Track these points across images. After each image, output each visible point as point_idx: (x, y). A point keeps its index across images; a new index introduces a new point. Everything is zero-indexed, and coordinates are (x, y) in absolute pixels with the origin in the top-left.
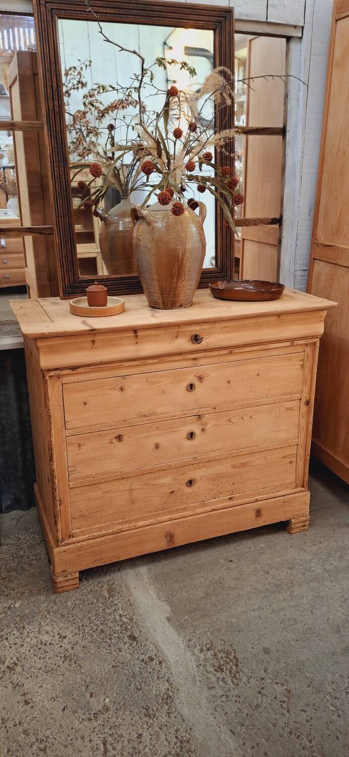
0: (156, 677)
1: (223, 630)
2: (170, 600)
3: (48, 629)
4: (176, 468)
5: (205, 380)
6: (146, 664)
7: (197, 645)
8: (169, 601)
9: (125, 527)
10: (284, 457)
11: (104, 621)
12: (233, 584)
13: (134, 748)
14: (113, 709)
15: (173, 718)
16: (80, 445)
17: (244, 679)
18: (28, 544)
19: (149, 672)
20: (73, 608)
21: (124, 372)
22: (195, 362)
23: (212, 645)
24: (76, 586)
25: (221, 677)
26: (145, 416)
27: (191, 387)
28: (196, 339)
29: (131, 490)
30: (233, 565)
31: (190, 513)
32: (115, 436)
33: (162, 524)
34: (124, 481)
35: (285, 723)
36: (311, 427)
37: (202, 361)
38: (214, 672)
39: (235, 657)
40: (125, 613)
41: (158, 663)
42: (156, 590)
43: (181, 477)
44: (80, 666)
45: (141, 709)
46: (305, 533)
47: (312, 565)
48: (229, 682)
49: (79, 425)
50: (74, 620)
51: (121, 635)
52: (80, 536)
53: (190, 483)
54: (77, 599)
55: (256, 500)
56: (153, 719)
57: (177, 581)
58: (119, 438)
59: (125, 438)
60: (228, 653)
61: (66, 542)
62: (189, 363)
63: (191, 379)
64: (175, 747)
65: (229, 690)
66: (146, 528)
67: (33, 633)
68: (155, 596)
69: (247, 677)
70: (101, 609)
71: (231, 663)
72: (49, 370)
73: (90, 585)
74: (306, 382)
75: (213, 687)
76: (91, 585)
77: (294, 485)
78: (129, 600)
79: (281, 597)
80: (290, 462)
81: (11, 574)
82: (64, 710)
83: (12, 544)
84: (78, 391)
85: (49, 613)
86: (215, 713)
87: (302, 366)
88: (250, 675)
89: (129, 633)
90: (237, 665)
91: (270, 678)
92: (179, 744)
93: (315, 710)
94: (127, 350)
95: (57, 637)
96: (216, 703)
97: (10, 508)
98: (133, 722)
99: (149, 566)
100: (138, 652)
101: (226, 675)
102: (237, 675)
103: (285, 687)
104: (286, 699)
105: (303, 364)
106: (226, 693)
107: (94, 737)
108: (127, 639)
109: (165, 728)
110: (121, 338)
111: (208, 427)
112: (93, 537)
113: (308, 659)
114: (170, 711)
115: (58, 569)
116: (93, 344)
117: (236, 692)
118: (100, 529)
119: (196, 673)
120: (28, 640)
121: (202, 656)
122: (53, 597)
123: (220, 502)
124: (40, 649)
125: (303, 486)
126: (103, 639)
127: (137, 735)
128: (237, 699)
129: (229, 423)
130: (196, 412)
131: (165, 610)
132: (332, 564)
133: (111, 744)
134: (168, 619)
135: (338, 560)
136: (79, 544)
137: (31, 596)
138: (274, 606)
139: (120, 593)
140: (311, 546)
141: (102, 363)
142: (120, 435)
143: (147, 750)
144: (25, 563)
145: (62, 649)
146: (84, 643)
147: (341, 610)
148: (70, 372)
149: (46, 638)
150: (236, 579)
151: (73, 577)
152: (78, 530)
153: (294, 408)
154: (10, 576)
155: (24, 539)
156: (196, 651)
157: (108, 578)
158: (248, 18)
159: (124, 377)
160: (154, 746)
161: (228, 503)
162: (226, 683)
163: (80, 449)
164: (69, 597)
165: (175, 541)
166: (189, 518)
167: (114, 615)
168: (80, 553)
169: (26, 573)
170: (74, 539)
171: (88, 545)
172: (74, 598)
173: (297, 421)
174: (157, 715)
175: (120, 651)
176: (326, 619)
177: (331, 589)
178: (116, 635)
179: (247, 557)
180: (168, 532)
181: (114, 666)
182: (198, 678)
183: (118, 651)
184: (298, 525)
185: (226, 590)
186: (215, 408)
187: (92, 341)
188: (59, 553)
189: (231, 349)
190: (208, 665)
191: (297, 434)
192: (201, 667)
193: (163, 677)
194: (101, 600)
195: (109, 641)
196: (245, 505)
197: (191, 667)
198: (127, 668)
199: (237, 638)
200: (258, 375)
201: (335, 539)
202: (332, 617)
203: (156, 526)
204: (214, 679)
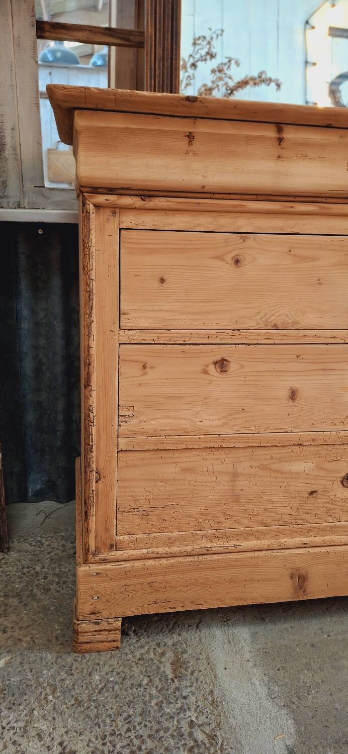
2: (294, 707)
3: (44, 726)
4: (326, 444)
9: (217, 545)
11: (157, 731)
16: (144, 367)
18: (53, 554)
20: (102, 689)
24: (115, 644)
26: (275, 327)
29: (235, 475)
31: (343, 538)
32: (215, 358)
33: (288, 552)
34: (221, 454)
40: (202, 719)
42: (266, 679)
43: (332, 466)
49: (148, 325)
50: (97, 716)
52: (130, 548)
54: (112, 671)
57: (308, 667)
58: (222, 364)
59: (233, 367)
61: (103, 556)
66: (257, 554)
67: (12, 732)
68: (263, 691)
70: (154, 702)
72: (96, 191)
73: (142, 647)
76: (144, 646)
78: (212, 692)
81: (10, 600)
83: (26, 551)
84: (150, 251)
85: (54, 691)
94: (259, 169)
97: (40, 496)
99: (254, 628)
112: (155, 555)
115: (84, 607)
116: (190, 143)
118: (169, 542)
122: (70, 659)
131: (285, 727)
134: (291, 752)
136: (127, 565)
137: (31, 649)
139: (195, 674)
142: (223, 360)
144: (37, 586)
148: (138, 202)
151: (111, 627)
152: (127, 537)
154: (6, 605)
155: (49, 545)
159: (245, 234)
163: (145, 374)
164: (99, 664)
165: (308, 590)
166: (339, 549)
167: (178, 721)
168: (127, 582)
169: (35, 604)
170: (119, 554)
171: (144, 569)
172: (107, 669)
180: (298, 569)
187: (188, 136)
188: (88, 575)
194: (157, 682)
203: (275, 552)
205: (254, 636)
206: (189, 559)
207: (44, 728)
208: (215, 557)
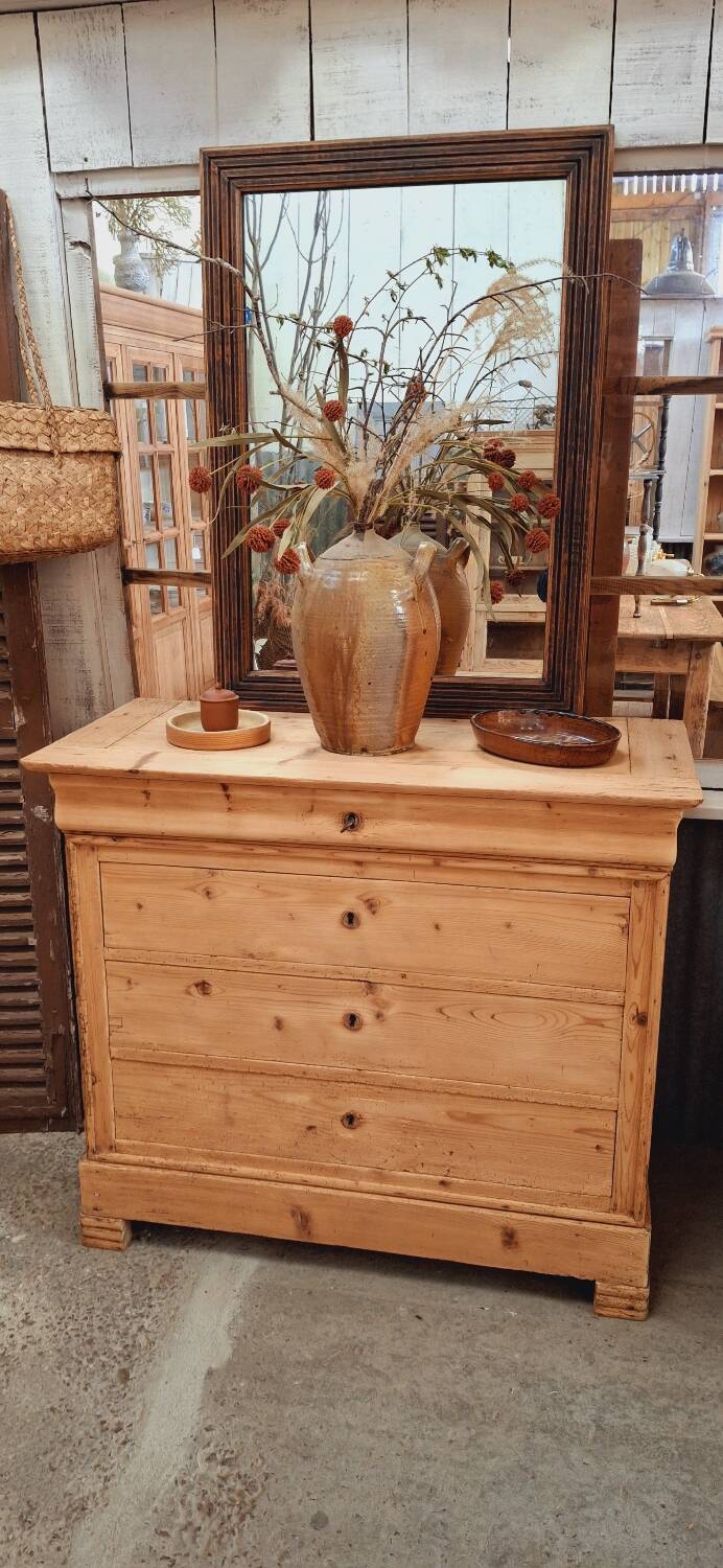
0: (95, 1462)
1: (281, 1441)
2: (244, 1341)
3: (21, 1298)
4: (318, 1079)
5: (381, 910)
6: (102, 1431)
7: (212, 1445)
8: (239, 1342)
9: (213, 1165)
10: (580, 1131)
11: (109, 1326)
12: (381, 1362)
15: (52, 1549)
16: (129, 982)
17: (230, 1552)
19: (94, 1447)
20: (86, 1281)
21: (211, 861)
22: (358, 869)
23: (237, 1458)
24: (118, 1245)
25: (198, 1523)
26: (252, 956)
27: (351, 919)
28: (351, 821)
29: (227, 1098)
30: (418, 1327)
31: (348, 1183)
32: (197, 981)
33: (286, 1186)
34: (213, 1075)
36: (651, 1078)
37: (378, 872)
38: (194, 1508)
40: (153, 1327)
41: (120, 1441)
42: (238, 1311)
43: (329, 1102)
44: (8, 1381)
45: (24, 1504)
46: (633, 1325)
47: (581, 1399)
48: (203, 1540)
49: (128, 944)
50: (67, 1302)
51: (112, 1362)
52: (128, 1152)
53: (351, 1120)
54: (104, 1269)
55: (506, 1207)
56: (23, 1531)
57: (287, 1312)
58: (203, 986)
59: (214, 990)
60: (250, 1487)
61: (101, 1155)
62: (350, 869)
63: (350, 902)
65: (187, 1555)
66: (253, 1182)
68: (226, 1319)
69: (240, 1550)
70: (121, 1303)
71: (236, 1509)
72: (74, 833)
74: (636, 969)
75: (165, 1534)
76: (148, 1254)
77: (607, 1204)
78: (178, 1308)
79: (450, 1433)
80: (598, 1147)
84: (129, 881)
85: (46, 1273)
87: (625, 930)
88: (249, 1548)
89: (125, 1365)
94: (211, 821)
95: (22, 1316)
100: (109, 1406)
101: (208, 1527)
102: (226, 1536)
105: (628, 926)
106: (178, 1559)
108: (113, 1375)
110: (200, 797)
111: (390, 1012)
112: (151, 1164)
114: (61, 1533)
115: (85, 1200)
116: (148, 798)
118: (166, 1154)
119: (162, 1492)
121: (202, 1468)
122: (75, 1249)
123: (421, 1183)
125: (632, 1214)
126: (79, 1354)
129: (441, 1016)
130: (361, 972)
131: (222, 1351)
132: (625, 1416)
134: (210, 1373)
135: (652, 1415)
136: (124, 1168)
137: (47, 1232)
138: (419, 1443)
139: (175, 1289)
140: (616, 1358)
141: (162, 837)
142: (204, 983)
145: (10, 1340)
146: (46, 1346)
147: (551, 1522)
148: (111, 842)
150: (395, 1357)
151: (113, 1226)
152: (125, 1141)
153: (606, 1024)
156: (201, 1455)
157: (183, 1253)
158: (656, 143)
159: (212, 871)
161: (437, 1192)
162: (194, 1539)
163: (130, 989)
164: (95, 1260)
165: (314, 1232)
166: (343, 1193)
167: (131, 1324)
168: (125, 1185)
170: (115, 1156)
171: (139, 1175)
172: (100, 1265)
173: (615, 1055)
174: (35, 1528)
175: (86, 1389)
176: (499, 1523)
177: (570, 1466)
178: (103, 1358)
179: (458, 1324)
180: (299, 1207)
181: (52, 1409)
182: (156, 1504)
183: (82, 1386)
184: (613, 1301)
185: (358, 1370)
186: (404, 976)
187: (145, 792)
188: (89, 1171)
189: (438, 857)
190: (195, 1491)
191: (615, 1085)
192: (180, 1488)
193: (105, 1470)
194: (137, 1288)
195: (85, 1362)
196: (475, 1210)
197: (164, 1477)
198: (68, 1422)
199: (289, 1469)
200: (509, 926)
201: (690, 1366)
202: (514, 1526)
203: (273, 1184)
204: (181, 1520)
205: (260, 1270)
206: (185, 1174)
208: (210, 1177)
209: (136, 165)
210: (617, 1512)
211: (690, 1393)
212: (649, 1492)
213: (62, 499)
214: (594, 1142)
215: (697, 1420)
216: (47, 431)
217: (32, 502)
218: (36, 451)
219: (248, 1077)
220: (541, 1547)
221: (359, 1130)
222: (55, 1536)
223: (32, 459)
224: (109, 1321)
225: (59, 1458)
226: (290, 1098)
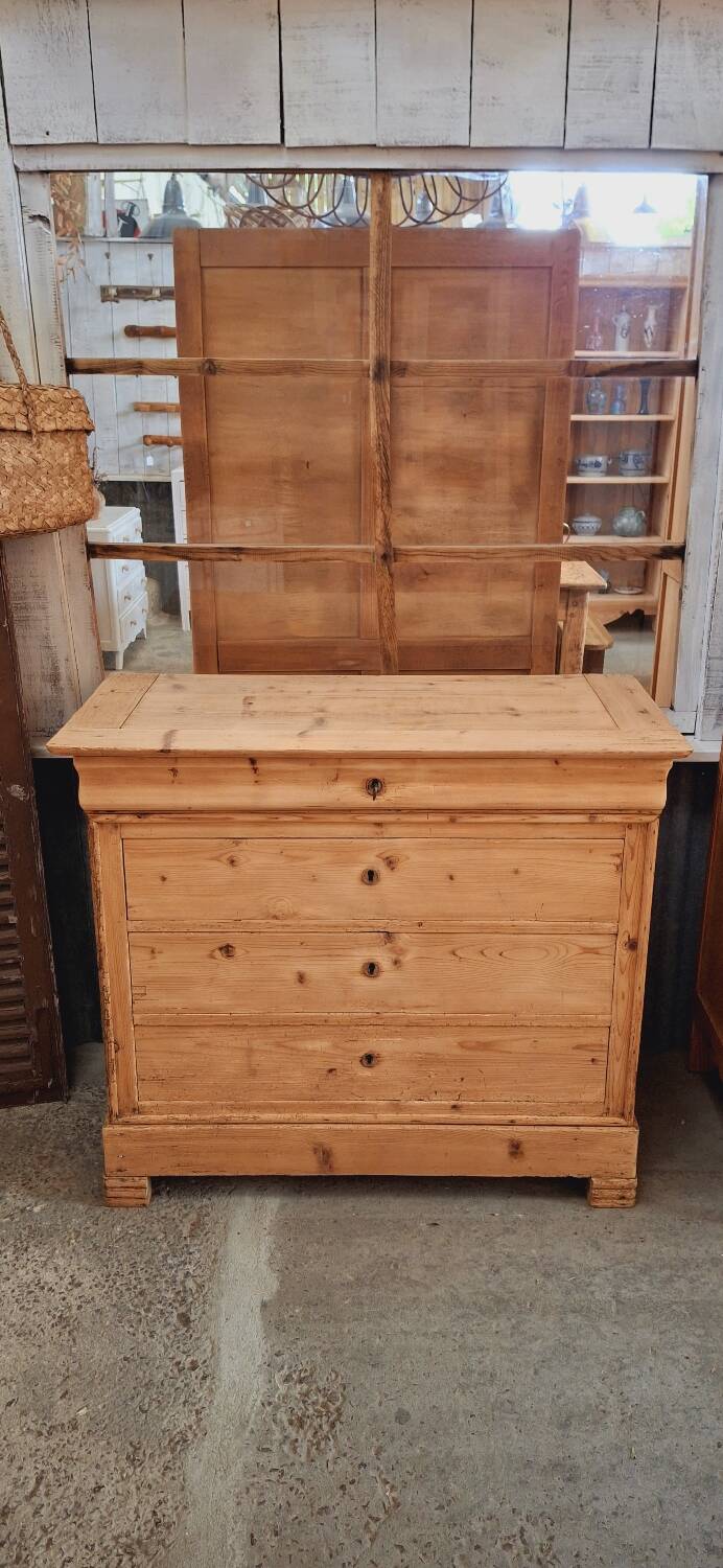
0: (182, 1399)
1: (347, 1355)
2: (287, 1272)
3: (61, 1262)
4: (339, 1025)
5: (400, 866)
6: (180, 1371)
7: (286, 1367)
8: (284, 1274)
9: (236, 1116)
10: (578, 1047)
11: (155, 1276)
12: (417, 1274)
13: (77, 1505)
14: (83, 1428)
15: (168, 1479)
16: (153, 952)
17: (330, 1455)
19: (177, 1386)
20: (120, 1239)
21: (236, 832)
22: (378, 830)
23: (311, 1375)
24: (142, 1201)
25: (294, 1436)
26: (275, 917)
27: (371, 876)
28: (374, 786)
29: (250, 1051)
31: (368, 1117)
32: (220, 945)
33: (309, 1126)
34: (237, 1032)
35: (354, 1558)
36: (640, 995)
37: (394, 830)
38: (286, 1424)
39: (338, 1410)
40: (199, 1271)
41: (199, 1378)
42: (273, 1246)
43: (348, 1045)
44: (74, 1340)
45: (127, 1445)
46: (623, 1213)
47: (597, 1280)
48: (303, 1450)
49: (153, 916)
50: (108, 1260)
51: (170, 1309)
52: (151, 1113)
53: (369, 1059)
54: (134, 1225)
55: (513, 1122)
56: (135, 1468)
57: (319, 1241)
58: (227, 950)
59: (239, 952)
60: (331, 1398)
61: (125, 1119)
62: (368, 830)
63: (371, 860)
64: (143, 1528)
65: (293, 1464)
66: (276, 1126)
67: (35, 1263)
68: (264, 1256)
69: (339, 1452)
70: (160, 1255)
71: (324, 1418)
72: (97, 812)
73: (169, 1207)
74: (628, 901)
77: (602, 1108)
78: (216, 1252)
79: (494, 1326)
80: (593, 1060)
82: (9, 1404)
83: (87, 1101)
84: (152, 855)
85: (77, 1237)
86: (244, 1495)
87: (620, 868)
88: (346, 1450)
89: (183, 1309)
90: (333, 1425)
91: (378, 1469)
92: (150, 1526)
93: (424, 1555)
94: (238, 793)
95: (67, 1280)
96: (256, 1479)
98: (101, 1463)
99: (284, 1200)
100: (178, 1348)
101: (304, 1437)
102: (323, 1443)
103: (394, 1494)
104: (382, 1516)
105: (621, 864)
106: (285, 1468)
107: (29, 1466)
108: (174, 1320)
109: (146, 1491)
110: (227, 771)
111: (407, 959)
112: (174, 1121)
113: (471, 1457)
114: (170, 1465)
115: (111, 1164)
116: (175, 775)
117: (302, 1473)
118: (190, 1110)
119: (253, 1415)
120: (21, 1272)
121: (282, 1389)
122: (99, 1211)
123: (435, 1109)
124: (31, 1292)
125: (622, 1115)
126: (136, 1306)
127: (94, 1486)
128: (297, 1485)
129: (453, 957)
130: (381, 924)
131: (268, 1285)
132: (638, 1290)
133: (48, 1486)
134: (264, 1305)
135: (659, 1285)
136: (149, 1128)
137: (66, 1199)
138: (470, 1338)
139: (209, 1235)
141: (189, 811)
142: (228, 946)
143: (96, 1516)
145: (64, 1303)
146: (100, 1303)
147: (599, 1385)
148: (135, 819)
149: (49, 1277)
151: (136, 1184)
152: (148, 1103)
153: (601, 951)
156: (278, 1378)
157: (205, 1200)
159: (237, 840)
160: (110, 1515)
161: (449, 1116)
162: (295, 1450)
163: (154, 958)
164: (123, 1218)
165: (335, 1166)
166: (362, 1127)
167: (176, 1271)
168: (148, 1144)
169: (81, 1157)
170: (139, 1117)
171: (164, 1133)
172: (130, 1223)
173: (608, 977)
174: (146, 1464)
175: (152, 1336)
176: (557, 1393)
177: (604, 1338)
178: (160, 1306)
179: (475, 1231)
180: (321, 1145)
181: (126, 1359)
182: (251, 1426)
183: (148, 1334)
184: (607, 1193)
185: (398, 1283)
186: (420, 925)
187: (172, 770)
188: (113, 1135)
189: (453, 814)
190: (283, 1409)
191: (608, 1005)
192: (268, 1409)
193: (194, 1404)
194: (171, 1238)
195: (143, 1313)
196: (485, 1128)
197: (250, 1403)
198: (145, 1368)
199: (362, 1377)
200: (516, 872)
201: (680, 1240)
202: (569, 1393)
203: (296, 1127)
204: (278, 1436)
205: (283, 1207)
206: (209, 1127)
207: (61, 1263)
208: (234, 1127)
209: (101, 142)
210: (651, 1369)
211: (686, 1264)
212: (673, 1348)
213: (44, 480)
214: (589, 1056)
215: (697, 1284)
216: (24, 410)
217: (15, 483)
218: (15, 431)
219: (272, 1030)
220: (597, 1407)
221: (376, 1068)
222: (167, 1468)
223: (10, 439)
224: (155, 1273)
225: (146, 1401)
226: (310, 1045)
